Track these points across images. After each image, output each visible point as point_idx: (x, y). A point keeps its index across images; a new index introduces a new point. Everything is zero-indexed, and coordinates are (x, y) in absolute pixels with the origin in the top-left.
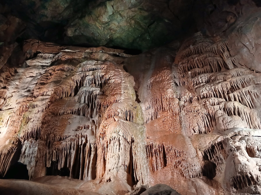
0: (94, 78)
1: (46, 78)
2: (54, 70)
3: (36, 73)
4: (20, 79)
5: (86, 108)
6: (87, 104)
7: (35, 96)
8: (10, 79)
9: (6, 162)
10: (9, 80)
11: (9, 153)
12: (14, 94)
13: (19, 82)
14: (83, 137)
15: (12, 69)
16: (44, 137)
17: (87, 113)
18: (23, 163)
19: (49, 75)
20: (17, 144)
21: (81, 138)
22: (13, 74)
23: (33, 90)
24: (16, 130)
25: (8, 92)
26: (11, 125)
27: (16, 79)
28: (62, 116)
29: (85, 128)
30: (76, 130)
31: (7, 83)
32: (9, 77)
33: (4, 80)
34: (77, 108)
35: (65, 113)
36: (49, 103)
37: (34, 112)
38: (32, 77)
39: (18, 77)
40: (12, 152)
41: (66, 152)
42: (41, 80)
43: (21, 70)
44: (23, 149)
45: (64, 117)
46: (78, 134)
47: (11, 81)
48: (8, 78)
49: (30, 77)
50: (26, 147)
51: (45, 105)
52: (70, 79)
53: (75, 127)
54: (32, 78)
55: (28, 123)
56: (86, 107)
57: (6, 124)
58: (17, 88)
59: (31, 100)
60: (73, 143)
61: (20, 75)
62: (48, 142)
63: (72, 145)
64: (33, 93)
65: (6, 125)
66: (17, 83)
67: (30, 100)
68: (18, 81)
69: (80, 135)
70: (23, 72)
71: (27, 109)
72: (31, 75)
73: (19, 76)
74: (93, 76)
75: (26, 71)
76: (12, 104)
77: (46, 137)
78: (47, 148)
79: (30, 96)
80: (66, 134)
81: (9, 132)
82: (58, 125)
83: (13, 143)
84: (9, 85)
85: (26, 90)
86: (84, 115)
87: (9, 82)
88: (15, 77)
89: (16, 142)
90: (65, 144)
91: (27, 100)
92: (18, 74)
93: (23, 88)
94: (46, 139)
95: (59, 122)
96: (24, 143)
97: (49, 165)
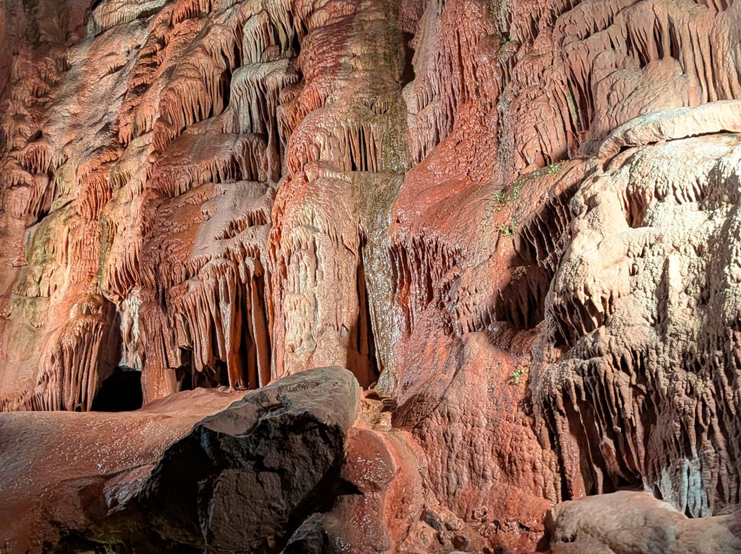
1: (148, 65)
2: (169, 21)
3: (127, 50)
4: (81, 88)
5: (256, 148)
6: (260, 132)
7: (124, 143)
8: (48, 99)
9: (80, 373)
10: (46, 107)
12: (68, 151)
13: (80, 103)
14: (250, 255)
15: (46, 61)
16: (146, 277)
17: (263, 166)
18: (134, 366)
19: (158, 47)
20: (100, 312)
21: (244, 260)
22: (55, 78)
23: (118, 122)
24: (91, 269)
25: (51, 150)
26: (77, 259)
27: (65, 96)
28: (183, 199)
29: (251, 224)
30: (227, 237)
31: (40, 120)
32: (46, 94)
33: (29, 112)
34: (227, 158)
35: (195, 185)
36: (153, 160)
37: (124, 200)
38: (117, 69)
39: (73, 86)
40: (92, 341)
41: (207, 313)
42: (136, 76)
43: (79, 55)
44: (124, 327)
45: (192, 198)
46: (231, 247)
47: (51, 106)
48: (41, 100)
49: (111, 72)
50: (130, 316)
51: (144, 169)
52: (197, 49)
53: (219, 226)
54: (116, 74)
55: (112, 240)
56: (258, 144)
57: (64, 257)
58: (75, 126)
59: (113, 159)
60: (221, 281)
61: (79, 75)
62: (160, 291)
63: (221, 288)
64: (116, 135)
65: (64, 261)
66: (73, 108)
67: (111, 161)
68: (75, 98)
69: (237, 250)
70: (86, 63)
71: (108, 194)
72: (113, 62)
73: (76, 80)
75: (94, 54)
76: (70, 185)
77: (152, 278)
78: (161, 310)
79: (112, 148)
80: (195, 257)
81: (75, 284)
82: (175, 231)
83: (88, 312)
84: (49, 123)
85: (100, 127)
86: (255, 176)
87: (46, 114)
88: (64, 88)
89: (98, 308)
91: (103, 164)
92: (71, 72)
93: (92, 121)
94: (154, 284)
95: (176, 221)
96: (123, 307)
97: (177, 362)
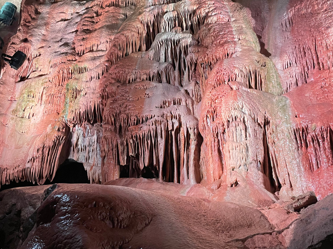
0: (178, 17)
1: (90, 22)
2: (101, 5)
3: (71, 13)
4: (46, 24)
5: (170, 70)
6: (171, 63)
7: (78, 54)
8: (30, 25)
9: (52, 160)
10: (30, 28)
11: (55, 145)
12: (42, 51)
13: (47, 30)
14: (175, 118)
15: (31, 7)
16: (109, 119)
17: (173, 78)
18: (77, 160)
19: (95, 15)
20: (64, 130)
21: (172, 120)
22: (34, 16)
23: (74, 43)
24: (57, 109)
25: (32, 49)
26: (48, 103)
27: (40, 25)
28: (133, 86)
29: (174, 104)
30: (161, 107)
31: (27, 33)
32: (29, 22)
33: (23, 28)
34: (156, 71)
35: (138, 80)
36: (107, 64)
37: (84, 80)
38: (65, 20)
39: (43, 22)
40: (59, 144)
41: (149, 142)
42: (84, 25)
43: (45, 9)
44: (74, 140)
45: (139, 86)
46: (165, 113)
47: (32, 28)
48: (27, 24)
49: (62, 20)
50: (78, 135)
51: (102, 68)
52: (136, 20)
53: (158, 102)
54: (66, 22)
55: (76, 97)
56: (171, 68)
57: (40, 100)
58: (44, 40)
59: (73, 60)
60: (159, 128)
61: (46, 18)
62: (118, 127)
63: (159, 131)
64: (74, 49)
65: (40, 102)
66: (43, 32)
67: (72, 60)
68: (44, 28)
69: (169, 114)
70: (48, 13)
71: (70, 75)
72: (63, 16)
73: (44, 20)
74: (176, 13)
75: (53, 11)
76: (42, 67)
77: (113, 119)
78: (118, 136)
79: (72, 54)
80: (146, 114)
81: (47, 113)
82: (130, 99)
83: (59, 130)
84: (32, 35)
85: (61, 44)
86: (169, 82)
87: (30, 31)
88: (39, 22)
89: (63, 129)
90: (147, 130)
91: (68, 60)
92: (41, 15)
93: (55, 40)
94: (113, 122)
95: (131, 95)
96: (74, 130)
97: (123, 163)
